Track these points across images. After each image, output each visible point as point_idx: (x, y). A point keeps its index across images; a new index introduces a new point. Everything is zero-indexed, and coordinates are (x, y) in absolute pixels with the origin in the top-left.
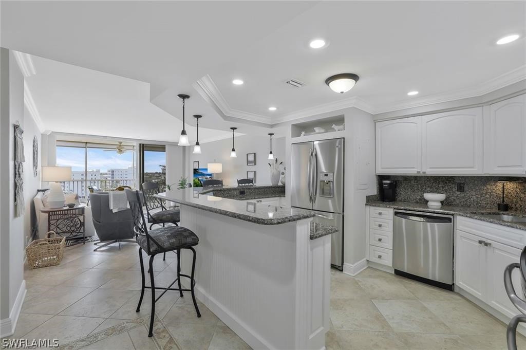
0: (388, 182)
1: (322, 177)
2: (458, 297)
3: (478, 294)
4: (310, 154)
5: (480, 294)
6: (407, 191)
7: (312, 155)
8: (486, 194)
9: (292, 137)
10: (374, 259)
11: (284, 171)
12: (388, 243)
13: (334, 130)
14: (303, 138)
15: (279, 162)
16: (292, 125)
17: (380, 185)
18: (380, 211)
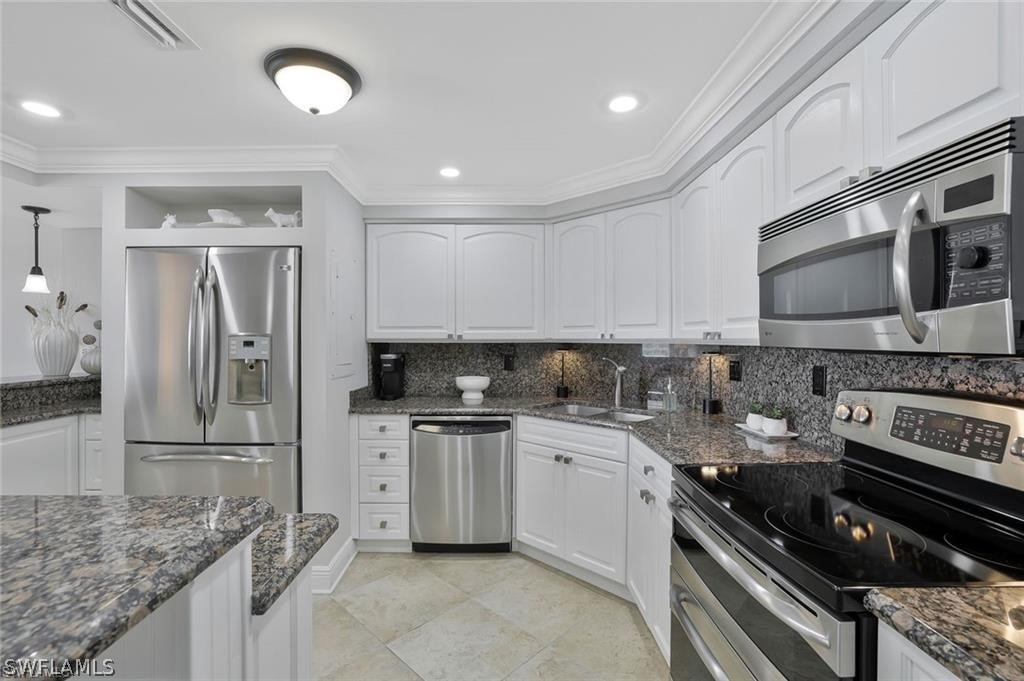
0: (392, 356)
1: (235, 350)
2: (521, 561)
3: (552, 547)
4: (196, 284)
5: (554, 546)
6: (423, 374)
7: (202, 286)
8: (541, 373)
9: (127, 227)
10: (371, 533)
11: (93, 332)
12: (400, 491)
13: (269, 222)
14: (169, 233)
15: (73, 302)
16: (128, 188)
17: (376, 365)
18: (383, 424)
